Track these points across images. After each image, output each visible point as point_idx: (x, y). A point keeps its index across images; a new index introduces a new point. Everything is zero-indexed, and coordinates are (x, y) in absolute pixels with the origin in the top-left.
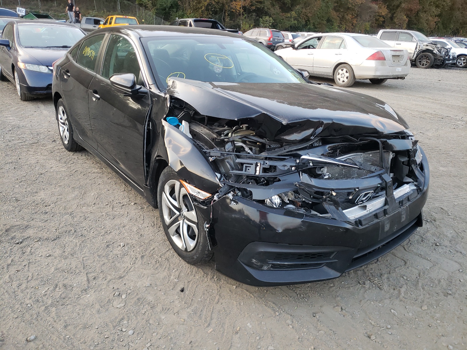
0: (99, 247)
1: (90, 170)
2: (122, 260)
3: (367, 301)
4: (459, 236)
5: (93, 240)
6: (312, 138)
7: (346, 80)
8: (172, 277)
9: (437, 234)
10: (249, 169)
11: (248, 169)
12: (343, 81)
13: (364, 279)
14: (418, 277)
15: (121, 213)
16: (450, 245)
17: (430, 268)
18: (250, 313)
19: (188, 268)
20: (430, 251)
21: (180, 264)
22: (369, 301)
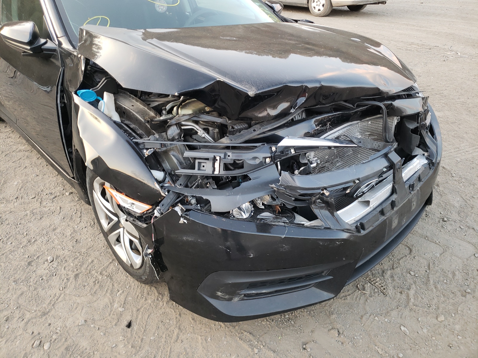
0: (17, 266)
1: (14, 148)
2: (49, 284)
3: (370, 316)
4: (467, 205)
5: (10, 255)
6: (292, 111)
7: (322, 9)
8: (116, 305)
9: (443, 205)
10: (204, 166)
11: (202, 166)
12: (319, 10)
13: (363, 280)
14: (428, 271)
15: (52, 208)
16: (459, 218)
17: (441, 254)
18: (220, 354)
19: (138, 287)
20: (437, 230)
21: (127, 282)
22: (372, 316)
